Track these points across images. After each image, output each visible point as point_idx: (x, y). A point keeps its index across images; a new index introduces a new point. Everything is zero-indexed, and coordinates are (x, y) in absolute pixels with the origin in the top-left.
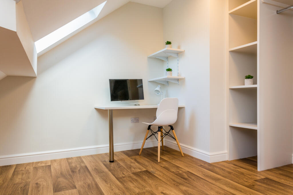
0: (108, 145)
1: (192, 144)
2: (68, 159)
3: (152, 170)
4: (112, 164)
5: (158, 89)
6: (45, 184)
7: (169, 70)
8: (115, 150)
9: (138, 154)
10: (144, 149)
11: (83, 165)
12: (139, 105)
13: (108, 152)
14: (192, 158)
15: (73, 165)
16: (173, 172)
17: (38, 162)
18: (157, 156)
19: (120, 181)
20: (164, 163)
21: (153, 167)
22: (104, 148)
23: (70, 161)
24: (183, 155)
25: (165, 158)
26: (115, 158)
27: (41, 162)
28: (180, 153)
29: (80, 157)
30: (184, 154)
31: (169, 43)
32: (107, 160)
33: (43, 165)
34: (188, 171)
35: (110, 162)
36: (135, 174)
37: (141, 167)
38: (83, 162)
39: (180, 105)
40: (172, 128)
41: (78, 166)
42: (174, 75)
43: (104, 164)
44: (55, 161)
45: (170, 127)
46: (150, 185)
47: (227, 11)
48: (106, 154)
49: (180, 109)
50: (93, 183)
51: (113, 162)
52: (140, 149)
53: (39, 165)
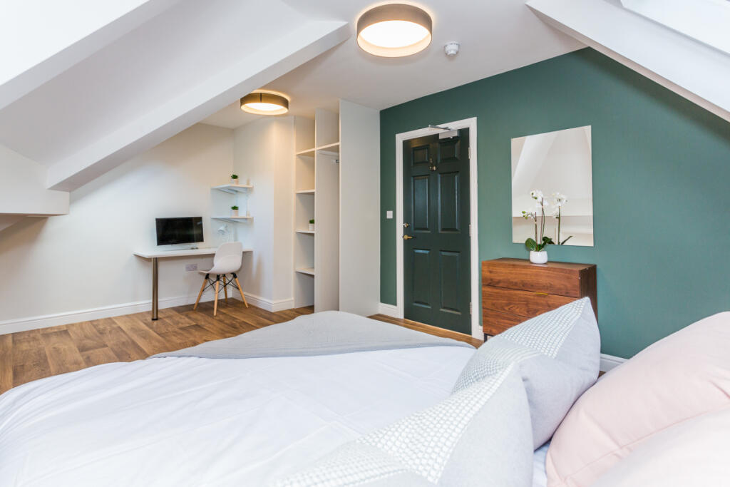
0: (151, 301)
1: (258, 293)
2: (91, 322)
3: (203, 323)
4: (155, 322)
5: (222, 228)
6: (66, 347)
7: (235, 208)
8: (160, 307)
9: (192, 310)
10: (199, 304)
11: (115, 326)
12: (197, 248)
13: (151, 309)
14: (257, 308)
15: (101, 327)
16: (226, 324)
17: (47, 329)
18: (213, 309)
19: (162, 337)
20: (221, 316)
21: (205, 321)
22: (145, 305)
23: (95, 323)
24: (247, 306)
25: (223, 311)
26: (160, 316)
27: (52, 328)
28: (243, 303)
29: (110, 318)
30: (249, 305)
31: (235, 177)
32: (149, 318)
33: (56, 330)
34: (244, 322)
35: (153, 320)
36: (182, 329)
37: (191, 322)
38: (114, 323)
39: (246, 248)
40: (234, 275)
41: (108, 327)
42: (242, 213)
43: (145, 323)
44: (73, 325)
45: (232, 275)
46: (195, 336)
47: (294, 153)
48: (148, 312)
49: (244, 253)
50: (129, 340)
51: (157, 319)
52: (194, 304)
53: (49, 331)
